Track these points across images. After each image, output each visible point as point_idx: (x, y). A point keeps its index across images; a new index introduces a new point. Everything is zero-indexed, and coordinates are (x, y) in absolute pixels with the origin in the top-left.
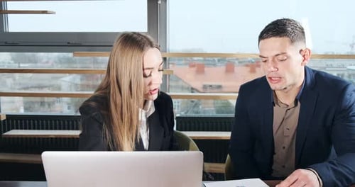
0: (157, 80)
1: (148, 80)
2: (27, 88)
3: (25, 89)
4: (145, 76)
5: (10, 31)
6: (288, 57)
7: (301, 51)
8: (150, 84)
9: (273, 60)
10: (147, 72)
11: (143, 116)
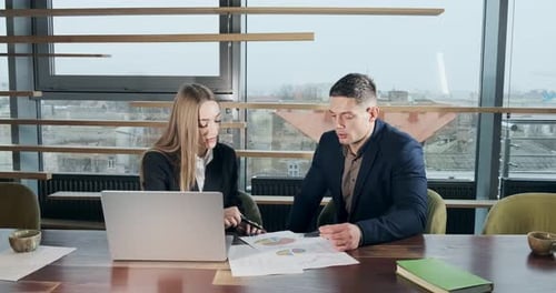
0: (213, 131)
1: (204, 130)
2: (66, 142)
3: (61, 144)
4: (200, 126)
5: (57, 73)
6: (354, 116)
7: (368, 110)
8: (206, 134)
9: (341, 118)
10: (203, 123)
11: (200, 165)
